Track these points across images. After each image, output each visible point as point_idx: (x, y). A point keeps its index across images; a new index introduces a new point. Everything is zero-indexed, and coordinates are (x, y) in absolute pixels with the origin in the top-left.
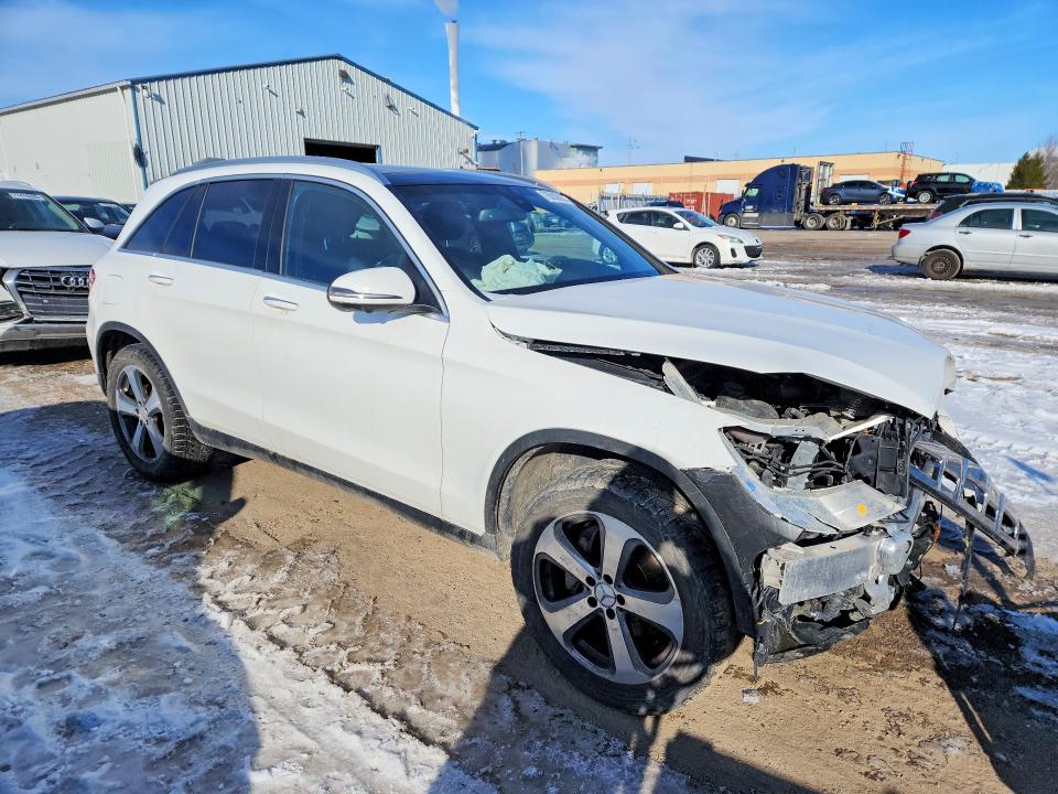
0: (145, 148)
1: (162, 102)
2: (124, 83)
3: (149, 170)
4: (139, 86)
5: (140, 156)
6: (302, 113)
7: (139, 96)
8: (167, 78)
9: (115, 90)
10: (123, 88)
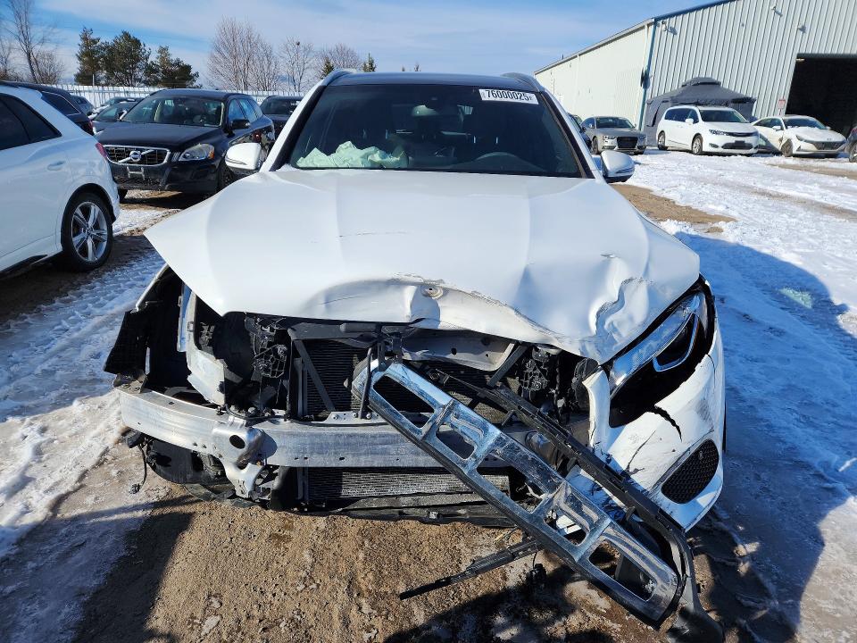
0: (651, 73)
1: (675, 33)
2: (650, 21)
3: (649, 91)
4: (660, 22)
5: (645, 80)
6: (803, 29)
7: (659, 30)
8: (684, 12)
9: (643, 28)
10: (649, 25)
